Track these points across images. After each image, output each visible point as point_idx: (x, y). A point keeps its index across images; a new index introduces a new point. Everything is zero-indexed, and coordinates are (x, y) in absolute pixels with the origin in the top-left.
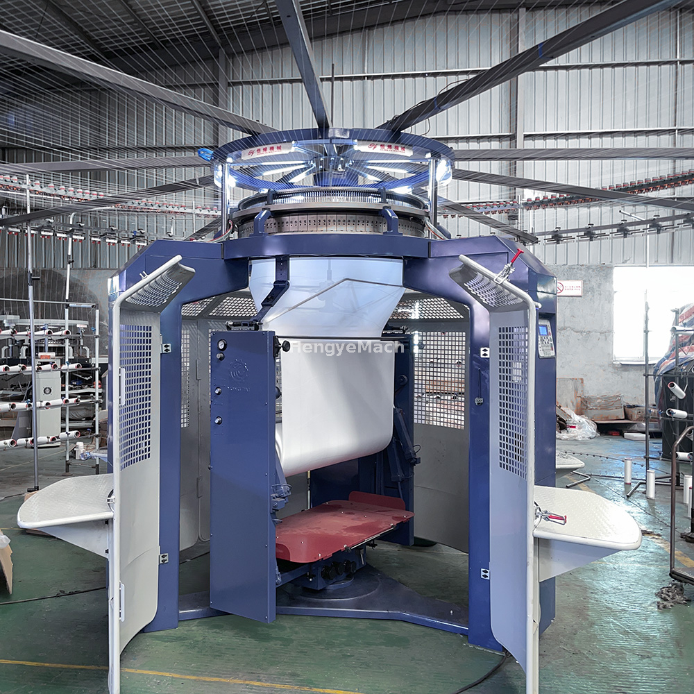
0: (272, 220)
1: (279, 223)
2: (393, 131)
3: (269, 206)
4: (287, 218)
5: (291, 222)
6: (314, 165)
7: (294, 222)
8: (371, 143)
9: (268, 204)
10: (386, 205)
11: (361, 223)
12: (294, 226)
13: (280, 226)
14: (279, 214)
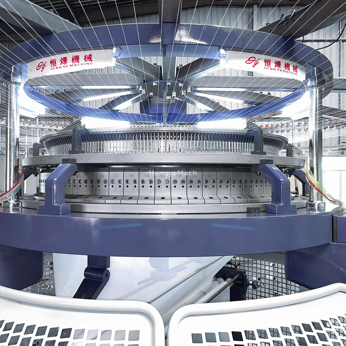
0: (82, 176)
1: (92, 181)
2: (285, 38)
3: (75, 156)
4: (105, 175)
5: (112, 181)
6: (144, 92)
7: (116, 181)
8: (252, 55)
9: (73, 151)
10: (264, 157)
11: (224, 185)
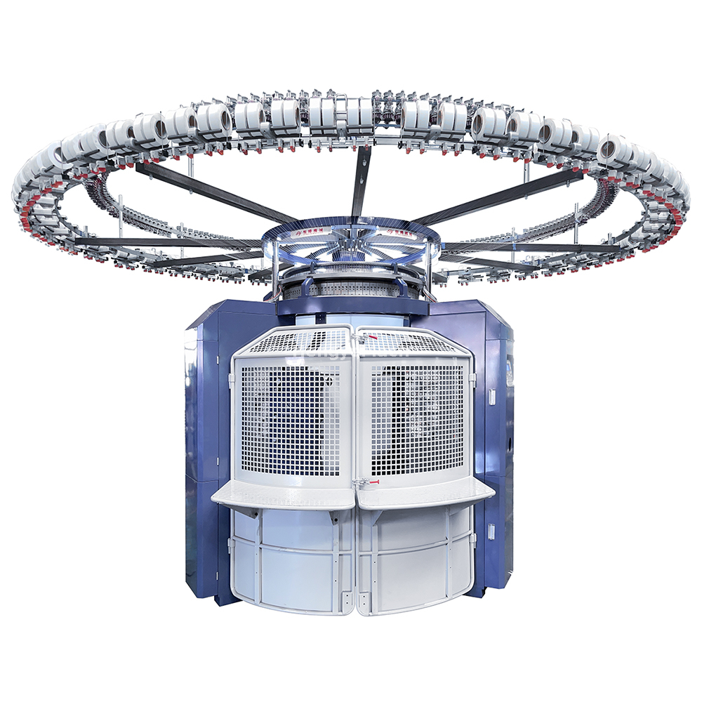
3: (312, 275)
5: (329, 287)
6: (339, 246)
8: (389, 228)
12: (330, 291)
13: (320, 290)
14: (318, 282)
